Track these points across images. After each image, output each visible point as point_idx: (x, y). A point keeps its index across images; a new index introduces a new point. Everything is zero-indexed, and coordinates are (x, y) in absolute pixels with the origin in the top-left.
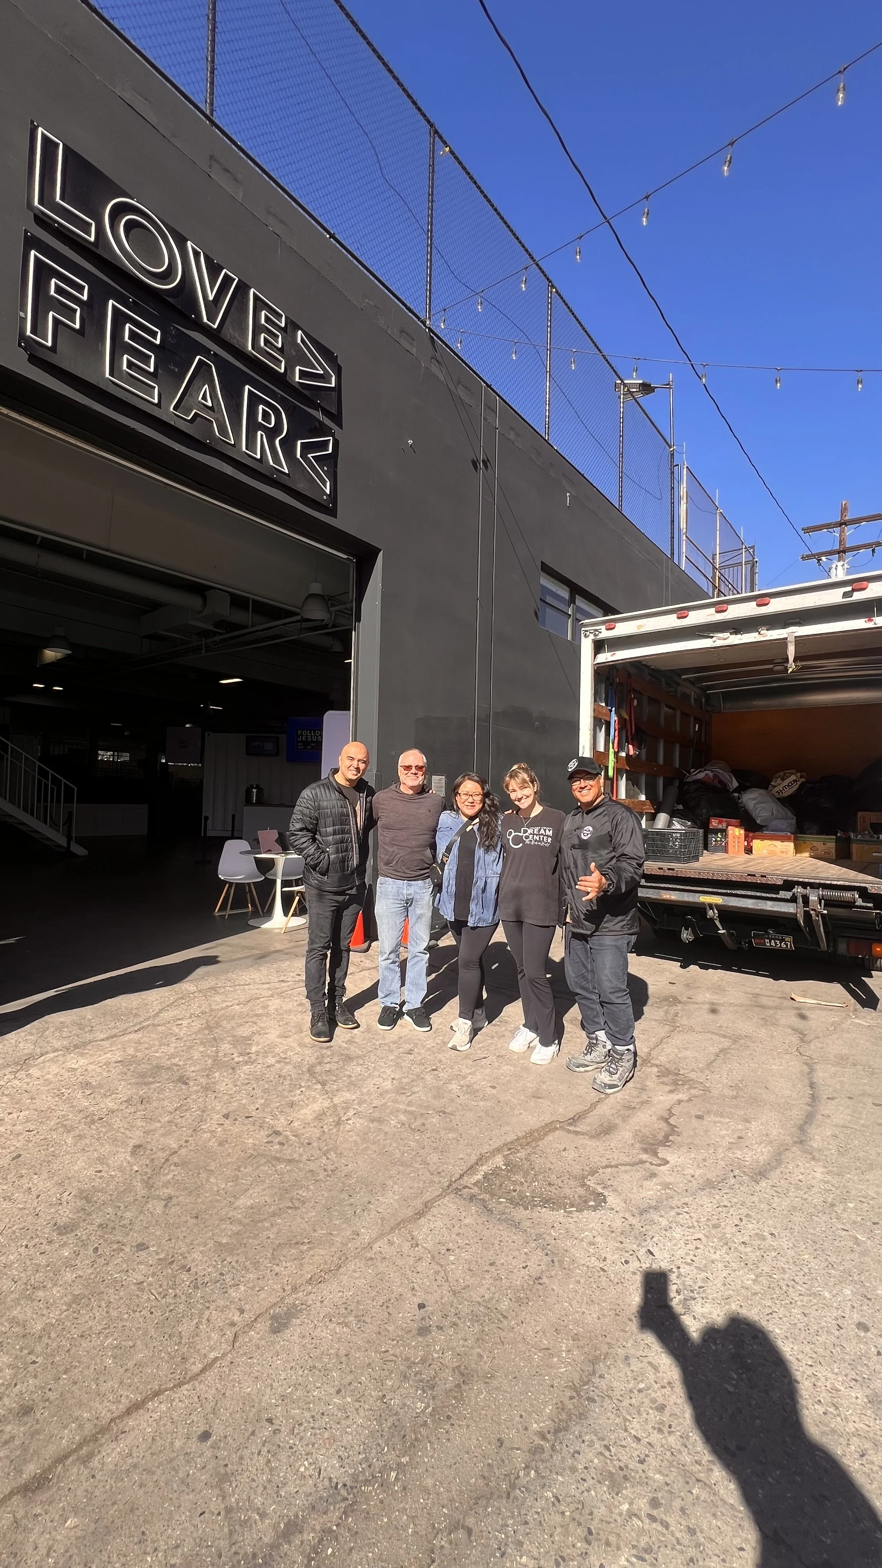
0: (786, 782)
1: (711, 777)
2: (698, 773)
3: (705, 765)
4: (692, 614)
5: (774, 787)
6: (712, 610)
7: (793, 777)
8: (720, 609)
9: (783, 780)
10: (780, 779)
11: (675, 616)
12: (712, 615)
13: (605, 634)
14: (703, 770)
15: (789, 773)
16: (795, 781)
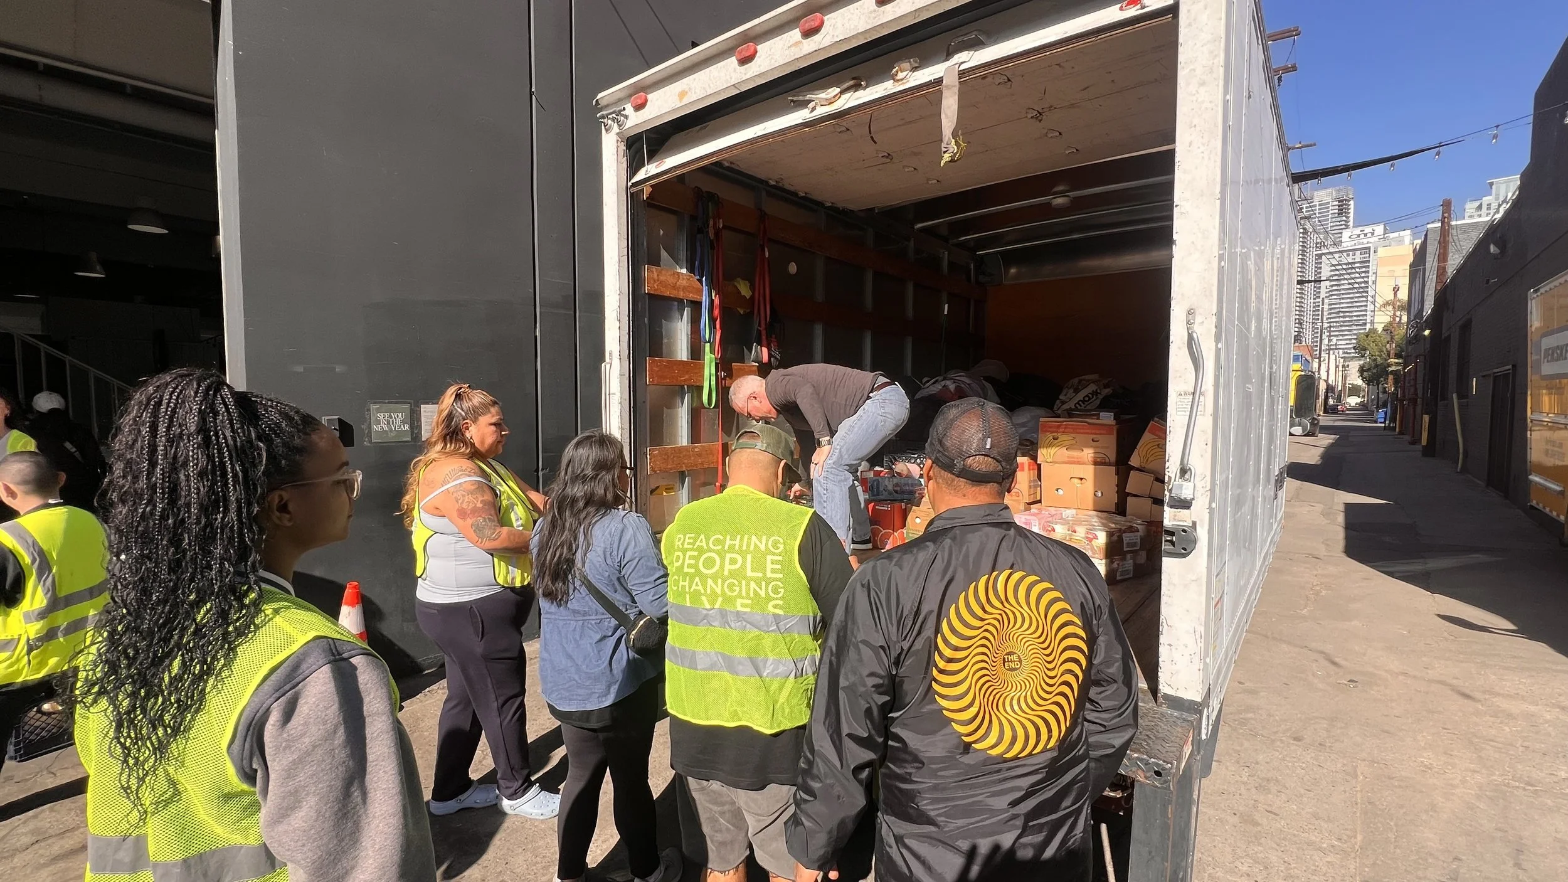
0: (1081, 396)
1: (952, 390)
2: (934, 383)
3: (947, 371)
4: (763, 49)
5: (1063, 403)
6: (795, 34)
7: (1092, 388)
8: (807, 27)
9: (1077, 391)
10: (1071, 391)
11: (733, 61)
12: (797, 43)
13: (636, 120)
14: (942, 378)
15: (1089, 380)
16: (1095, 393)
